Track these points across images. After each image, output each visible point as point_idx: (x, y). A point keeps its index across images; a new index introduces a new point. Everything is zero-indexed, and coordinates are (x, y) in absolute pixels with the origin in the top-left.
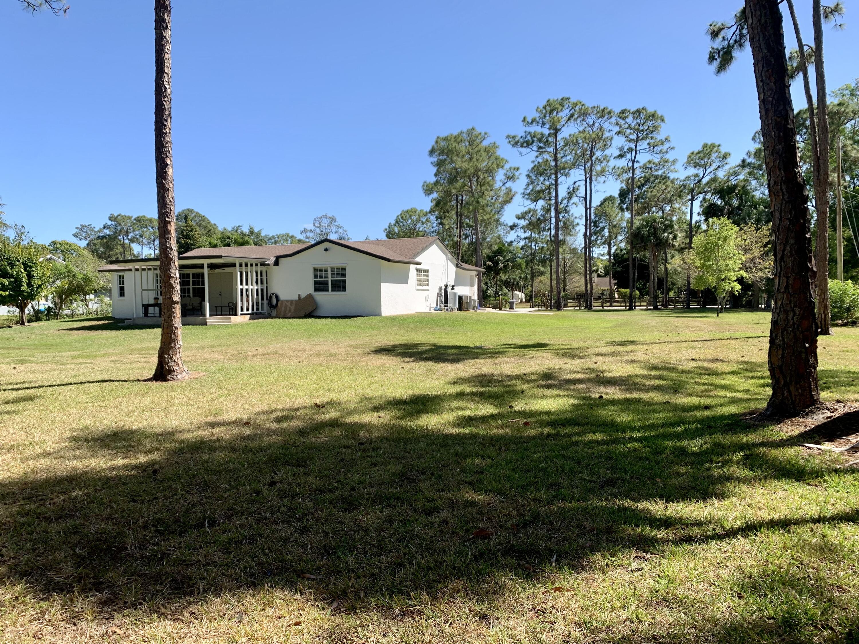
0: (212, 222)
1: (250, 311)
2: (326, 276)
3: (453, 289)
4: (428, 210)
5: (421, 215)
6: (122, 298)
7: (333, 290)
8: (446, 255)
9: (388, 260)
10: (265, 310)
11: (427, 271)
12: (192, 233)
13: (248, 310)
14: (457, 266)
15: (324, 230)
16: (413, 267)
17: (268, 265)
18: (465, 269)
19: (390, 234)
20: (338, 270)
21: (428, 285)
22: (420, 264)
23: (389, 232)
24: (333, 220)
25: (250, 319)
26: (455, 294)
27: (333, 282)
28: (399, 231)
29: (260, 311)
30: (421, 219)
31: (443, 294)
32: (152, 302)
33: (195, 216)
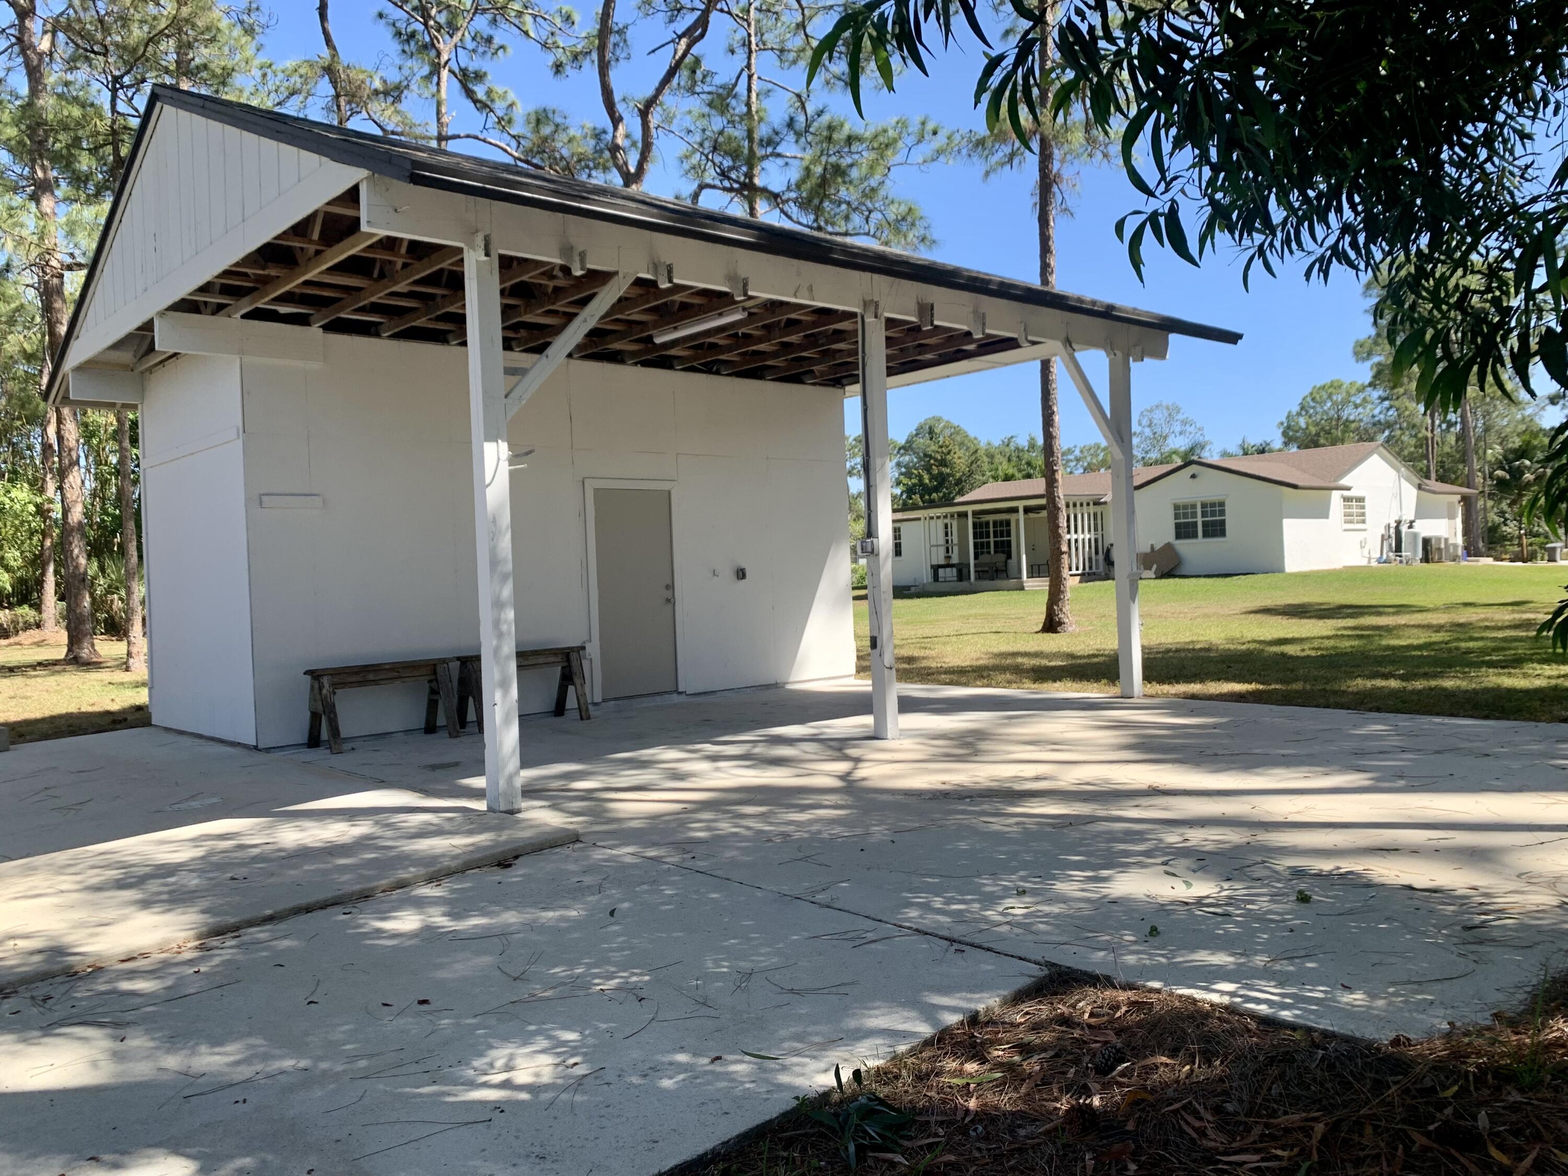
0: (972, 435)
1: (1080, 572)
2: (1194, 515)
3: (1410, 527)
4: (1367, 382)
5: (1353, 391)
6: (898, 558)
7: (1206, 535)
8: (1398, 471)
9: (1295, 487)
10: (1101, 569)
11: (1361, 500)
12: (949, 457)
13: (1077, 569)
14: (1420, 487)
15: (1158, 430)
16: (1336, 496)
17: (1105, 503)
18: (1434, 492)
19: (1291, 435)
20: (1213, 505)
21: (1363, 522)
22: (1349, 489)
23: (1289, 427)
24: (1172, 412)
25: (1081, 582)
26: (1415, 535)
27: (1205, 524)
28: (1307, 424)
29: (1094, 570)
30: (1353, 399)
31: (1393, 536)
32: (942, 561)
33: (945, 427)
